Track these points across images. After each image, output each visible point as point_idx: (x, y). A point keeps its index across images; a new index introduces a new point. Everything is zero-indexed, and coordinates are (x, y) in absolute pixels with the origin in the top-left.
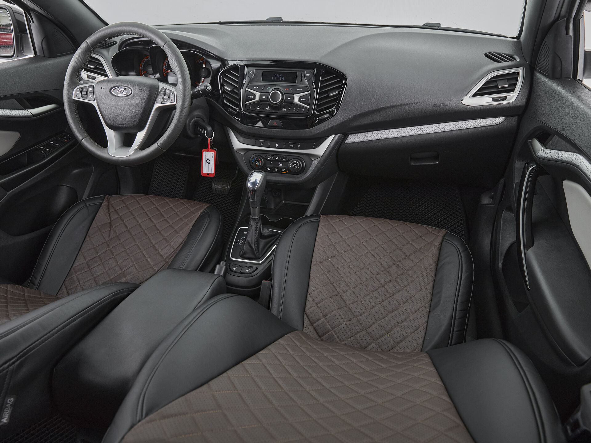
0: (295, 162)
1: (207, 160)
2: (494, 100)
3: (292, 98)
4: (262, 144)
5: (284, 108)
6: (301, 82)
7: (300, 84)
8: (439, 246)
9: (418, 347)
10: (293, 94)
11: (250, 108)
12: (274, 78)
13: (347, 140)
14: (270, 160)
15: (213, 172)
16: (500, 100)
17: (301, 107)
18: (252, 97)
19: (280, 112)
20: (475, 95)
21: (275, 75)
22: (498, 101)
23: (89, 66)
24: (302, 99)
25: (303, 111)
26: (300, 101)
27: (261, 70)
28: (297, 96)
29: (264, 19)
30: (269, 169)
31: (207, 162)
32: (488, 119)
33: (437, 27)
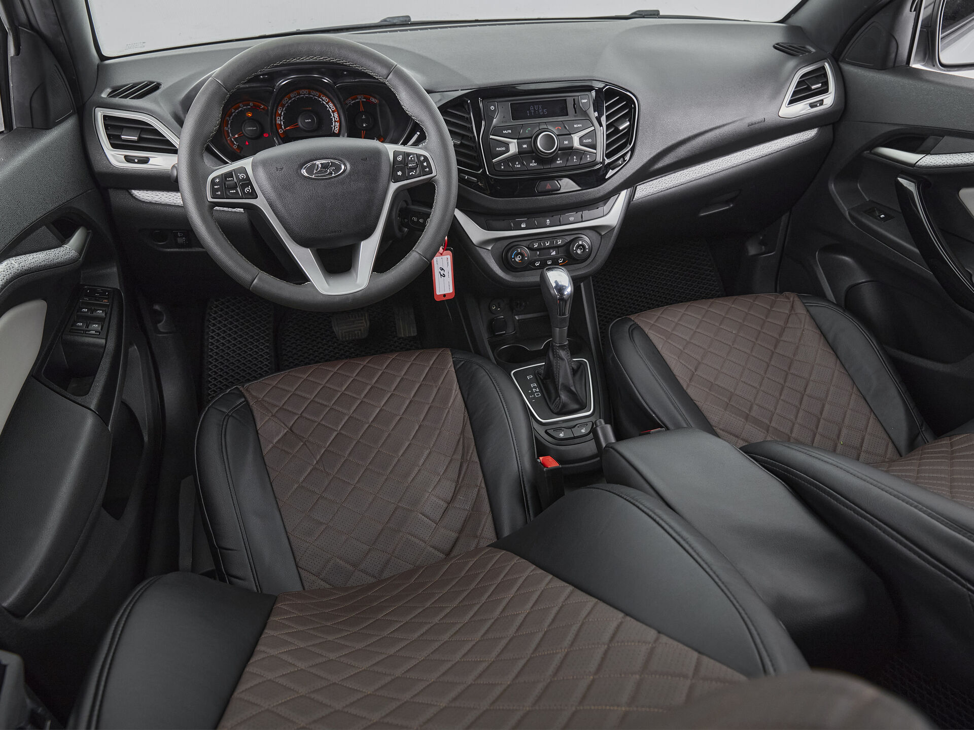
0: (580, 243)
1: (441, 271)
2: (812, 106)
3: (571, 140)
4: (523, 226)
5: (559, 159)
6: (576, 113)
7: (575, 116)
8: (808, 314)
9: (887, 445)
10: (570, 134)
11: (502, 167)
12: (530, 113)
13: (636, 195)
14: (537, 249)
15: (451, 290)
16: (818, 105)
17: (585, 152)
18: (503, 149)
19: (552, 166)
20: (792, 102)
21: (532, 108)
22: (816, 106)
23: (122, 137)
24: (584, 141)
25: (588, 159)
26: (582, 144)
27: (507, 103)
28: (578, 137)
29: (376, 20)
30: (537, 264)
31: (441, 275)
32: (802, 133)
33: (655, 14)
